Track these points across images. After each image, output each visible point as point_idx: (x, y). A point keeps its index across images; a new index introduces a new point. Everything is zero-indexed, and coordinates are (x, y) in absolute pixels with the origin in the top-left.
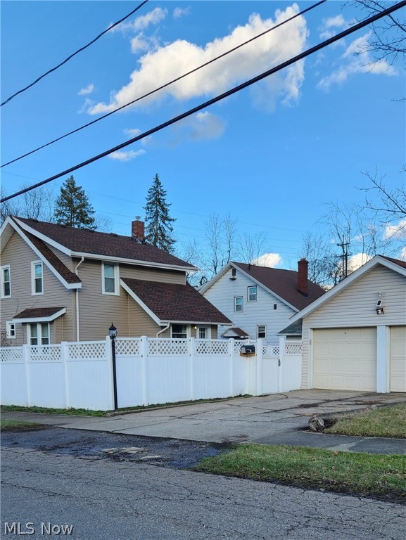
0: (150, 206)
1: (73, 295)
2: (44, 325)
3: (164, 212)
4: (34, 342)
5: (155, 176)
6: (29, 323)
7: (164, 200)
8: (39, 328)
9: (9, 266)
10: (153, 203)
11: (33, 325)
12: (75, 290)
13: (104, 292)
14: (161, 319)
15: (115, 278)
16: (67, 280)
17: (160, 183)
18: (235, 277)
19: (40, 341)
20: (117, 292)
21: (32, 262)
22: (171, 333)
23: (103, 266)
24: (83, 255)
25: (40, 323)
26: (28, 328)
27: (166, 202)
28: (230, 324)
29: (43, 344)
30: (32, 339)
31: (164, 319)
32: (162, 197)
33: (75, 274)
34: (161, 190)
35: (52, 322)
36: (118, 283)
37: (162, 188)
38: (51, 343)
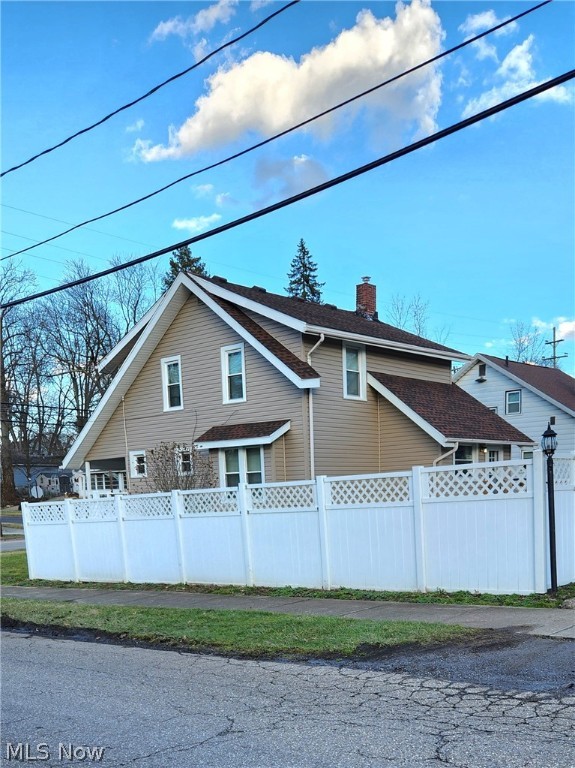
0: (293, 286)
1: (304, 398)
2: (252, 451)
3: (314, 295)
4: (233, 480)
5: (299, 243)
6: (223, 449)
7: (314, 277)
8: (242, 456)
9: (178, 357)
10: (297, 282)
11: (231, 453)
12: (307, 391)
13: (346, 396)
14: (447, 436)
15: (360, 371)
16: (298, 373)
17: (308, 253)
18: (484, 377)
19: (243, 478)
20: (363, 396)
21: (223, 349)
22: (454, 459)
23: (344, 352)
24: (324, 331)
25: (244, 447)
26: (222, 457)
27: (318, 280)
28: (532, 444)
29: (229, 485)
30: (228, 476)
31: (451, 436)
32: (312, 274)
33: (306, 363)
34: (310, 263)
35: (267, 447)
36: (365, 380)
37: (310, 260)
38: (267, 481)
